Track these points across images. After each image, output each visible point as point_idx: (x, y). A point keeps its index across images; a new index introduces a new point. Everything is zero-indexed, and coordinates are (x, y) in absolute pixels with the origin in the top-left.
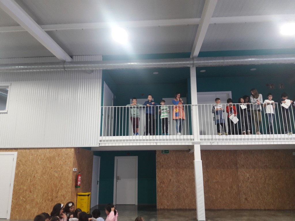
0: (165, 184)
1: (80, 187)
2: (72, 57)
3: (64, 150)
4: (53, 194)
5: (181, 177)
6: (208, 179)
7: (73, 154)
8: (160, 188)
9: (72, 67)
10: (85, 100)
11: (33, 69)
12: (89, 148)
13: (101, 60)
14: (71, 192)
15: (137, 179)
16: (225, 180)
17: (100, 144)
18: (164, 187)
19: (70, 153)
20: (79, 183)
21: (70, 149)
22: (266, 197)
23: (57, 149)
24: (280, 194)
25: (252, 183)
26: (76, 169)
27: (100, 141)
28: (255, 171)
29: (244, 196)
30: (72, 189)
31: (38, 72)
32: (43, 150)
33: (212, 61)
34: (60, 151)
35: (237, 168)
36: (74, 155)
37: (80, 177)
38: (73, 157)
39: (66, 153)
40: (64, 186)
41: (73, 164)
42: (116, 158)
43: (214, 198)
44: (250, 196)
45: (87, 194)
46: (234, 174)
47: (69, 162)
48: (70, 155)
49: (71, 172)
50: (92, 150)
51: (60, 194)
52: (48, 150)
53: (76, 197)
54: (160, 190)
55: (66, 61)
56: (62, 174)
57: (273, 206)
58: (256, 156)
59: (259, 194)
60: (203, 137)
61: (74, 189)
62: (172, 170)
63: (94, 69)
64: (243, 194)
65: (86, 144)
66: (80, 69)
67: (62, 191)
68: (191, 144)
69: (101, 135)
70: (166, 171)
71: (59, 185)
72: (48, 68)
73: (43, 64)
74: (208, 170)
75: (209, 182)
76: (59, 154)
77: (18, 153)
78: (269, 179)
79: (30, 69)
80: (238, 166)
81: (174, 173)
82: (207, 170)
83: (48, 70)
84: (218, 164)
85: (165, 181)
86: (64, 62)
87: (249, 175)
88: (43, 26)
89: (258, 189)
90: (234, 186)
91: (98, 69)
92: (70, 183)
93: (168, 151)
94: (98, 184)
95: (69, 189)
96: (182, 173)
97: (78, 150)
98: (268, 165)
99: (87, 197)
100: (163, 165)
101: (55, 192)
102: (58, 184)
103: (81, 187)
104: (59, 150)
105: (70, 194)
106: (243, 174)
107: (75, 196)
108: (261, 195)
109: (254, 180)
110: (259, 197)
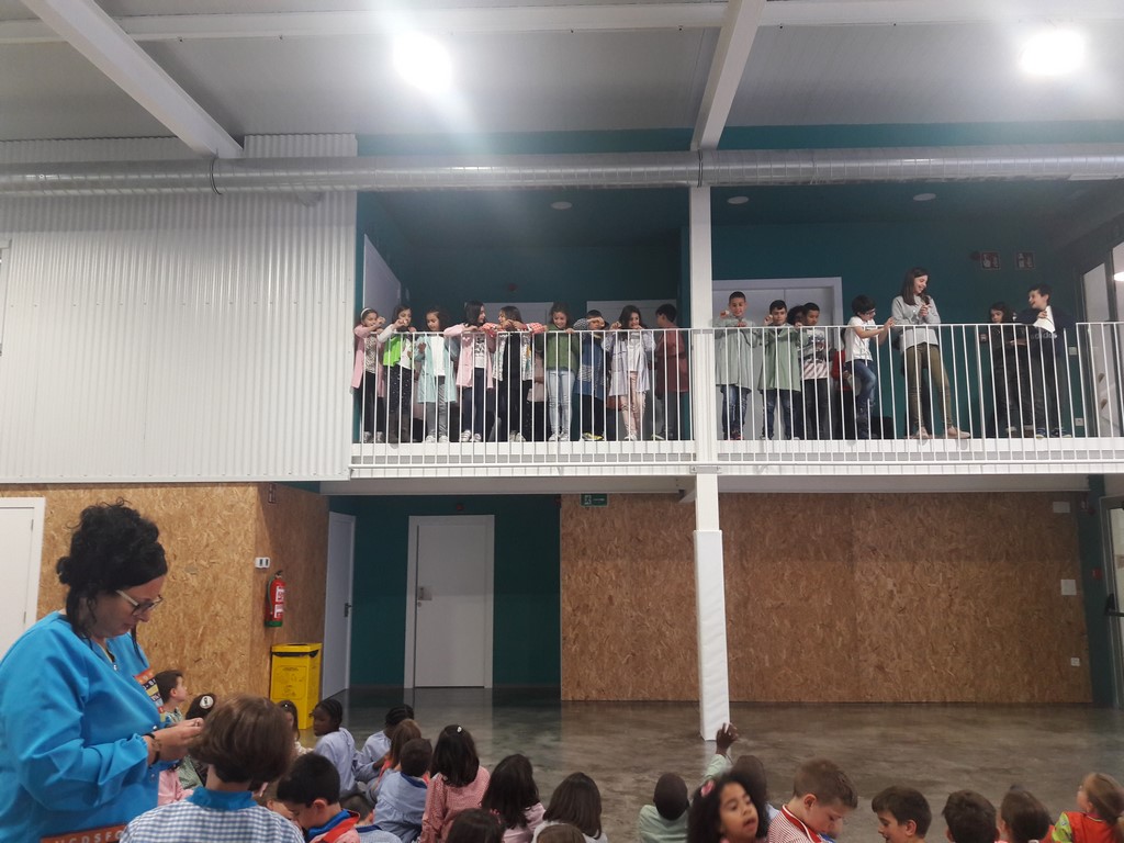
0: (593, 614)
1: (280, 624)
2: (240, 140)
3: (220, 490)
4: (183, 650)
5: (651, 589)
6: (746, 594)
7: (254, 507)
8: (574, 629)
9: (244, 182)
10: (293, 305)
11: (95, 184)
12: (313, 486)
13: (355, 154)
14: (248, 644)
15: (491, 597)
16: (807, 600)
17: (352, 471)
18: (587, 623)
19: (242, 505)
20: (278, 610)
21: (243, 488)
22: (949, 658)
23: (192, 489)
24: (999, 647)
25: (903, 610)
26: (264, 559)
27: (355, 460)
28: (917, 568)
29: (873, 658)
30: (252, 632)
31: (114, 197)
32: (142, 490)
33: (768, 166)
34: (207, 495)
35: (852, 559)
36: (258, 509)
37: (279, 590)
38: (255, 516)
39: (229, 503)
40: (221, 621)
41: (256, 543)
42: (414, 521)
43: (767, 665)
44: (895, 656)
45: (308, 649)
46: (841, 580)
47: (240, 535)
48: (242, 508)
49: (249, 573)
50: (324, 491)
51: (211, 650)
52: (159, 491)
53: (269, 661)
54: (572, 636)
55: (220, 156)
56: (216, 578)
57: (973, 690)
58: (921, 516)
59: (927, 651)
60: (730, 446)
61: (259, 630)
62: (617, 565)
63: (327, 188)
64: (869, 648)
65: (300, 471)
66: (272, 188)
67: (218, 638)
68: (684, 472)
69: (356, 440)
70: (596, 569)
71: (203, 619)
72: (151, 184)
73: (132, 166)
74: (744, 562)
75: (750, 607)
76: (202, 508)
77: (47, 502)
78: (964, 598)
79: (81, 185)
80: (856, 548)
81: (624, 575)
82: (742, 565)
83: (153, 191)
84: (784, 542)
85: (590, 604)
86: (212, 161)
87: (895, 585)
88: (128, 21)
89: (922, 631)
90: (838, 623)
91: (341, 187)
92: (245, 613)
93: (604, 496)
94: (346, 615)
95: (243, 633)
96: (654, 577)
97: (272, 492)
98: (962, 546)
99: (308, 659)
100: (585, 549)
101: (191, 643)
102: (199, 615)
103: (284, 623)
104: (202, 490)
105: (244, 649)
106: (872, 579)
107: (264, 656)
108: (934, 652)
109: (912, 601)
110: (925, 661)
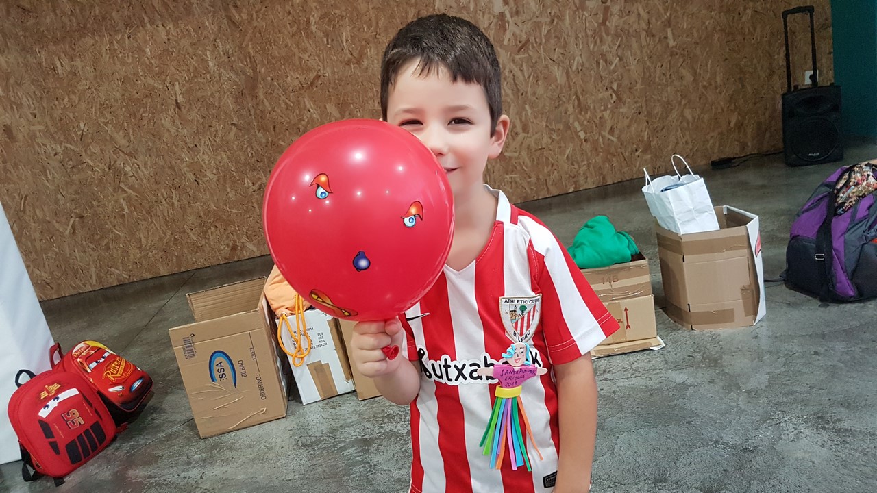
6: (250, 72)
22: (607, 114)
24: (689, 78)
25: (523, 46)
59: (571, 110)
82: (229, 18)
108: (582, 108)
109: (538, 26)
110: (568, 127)
